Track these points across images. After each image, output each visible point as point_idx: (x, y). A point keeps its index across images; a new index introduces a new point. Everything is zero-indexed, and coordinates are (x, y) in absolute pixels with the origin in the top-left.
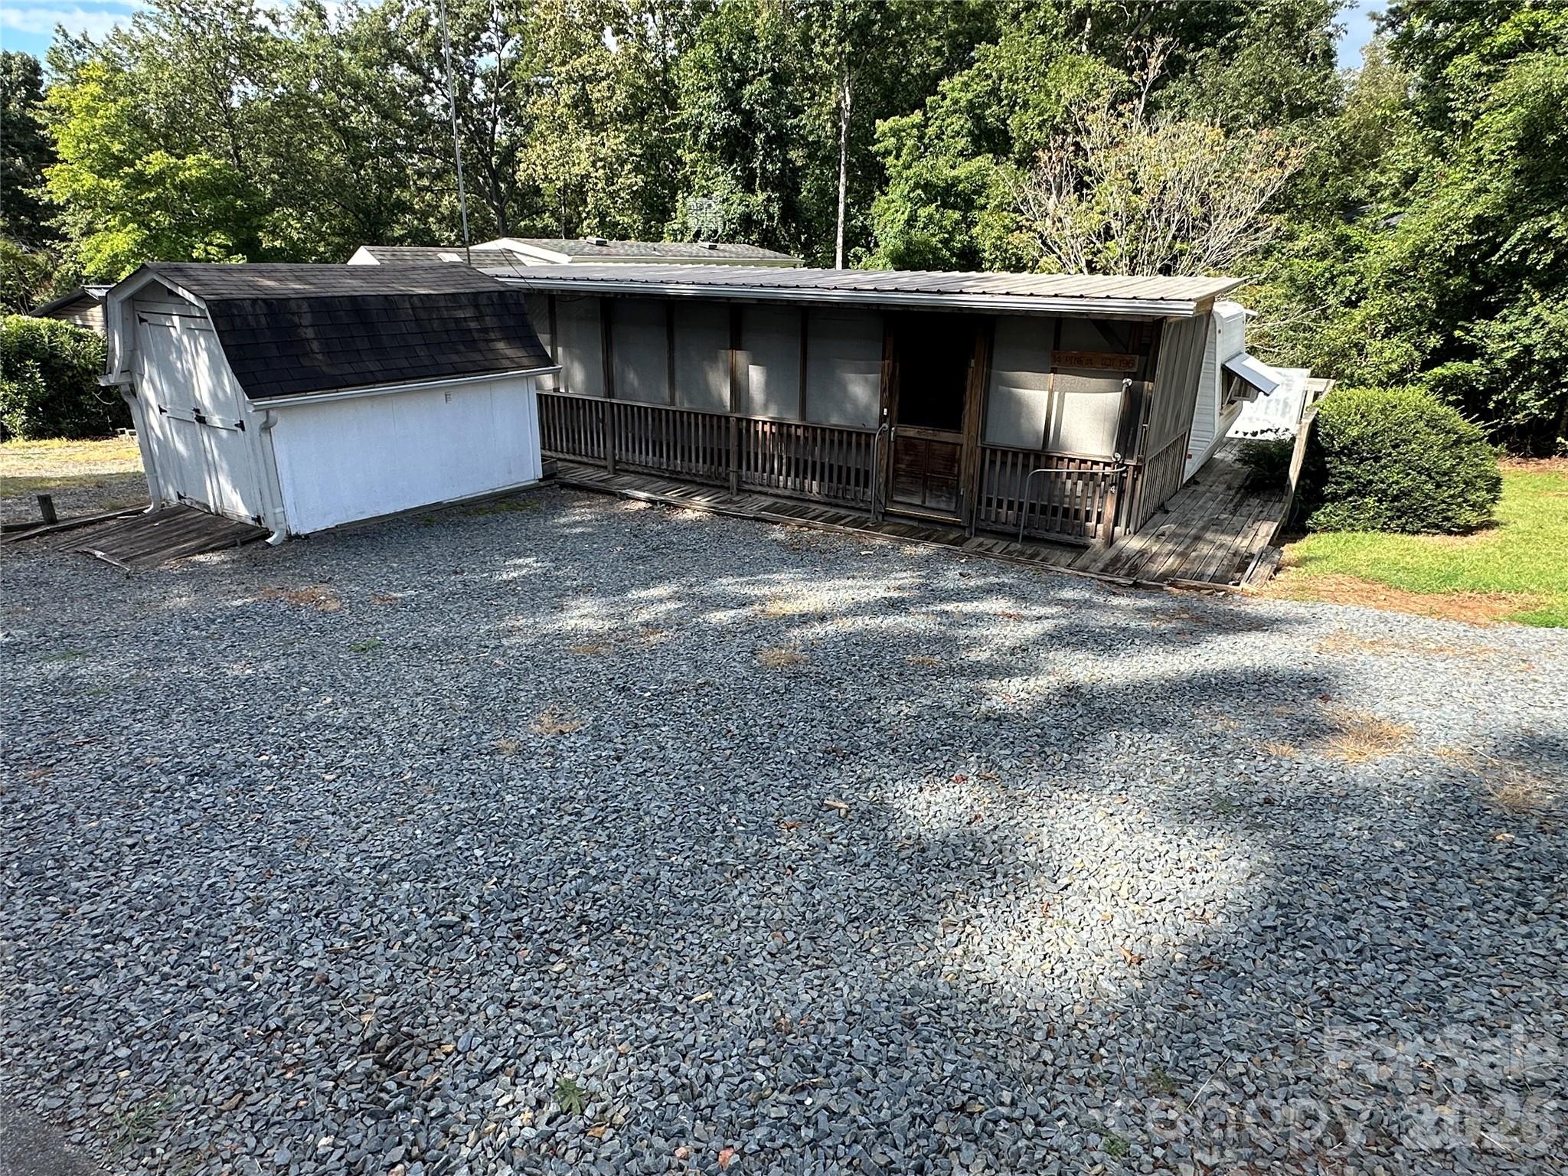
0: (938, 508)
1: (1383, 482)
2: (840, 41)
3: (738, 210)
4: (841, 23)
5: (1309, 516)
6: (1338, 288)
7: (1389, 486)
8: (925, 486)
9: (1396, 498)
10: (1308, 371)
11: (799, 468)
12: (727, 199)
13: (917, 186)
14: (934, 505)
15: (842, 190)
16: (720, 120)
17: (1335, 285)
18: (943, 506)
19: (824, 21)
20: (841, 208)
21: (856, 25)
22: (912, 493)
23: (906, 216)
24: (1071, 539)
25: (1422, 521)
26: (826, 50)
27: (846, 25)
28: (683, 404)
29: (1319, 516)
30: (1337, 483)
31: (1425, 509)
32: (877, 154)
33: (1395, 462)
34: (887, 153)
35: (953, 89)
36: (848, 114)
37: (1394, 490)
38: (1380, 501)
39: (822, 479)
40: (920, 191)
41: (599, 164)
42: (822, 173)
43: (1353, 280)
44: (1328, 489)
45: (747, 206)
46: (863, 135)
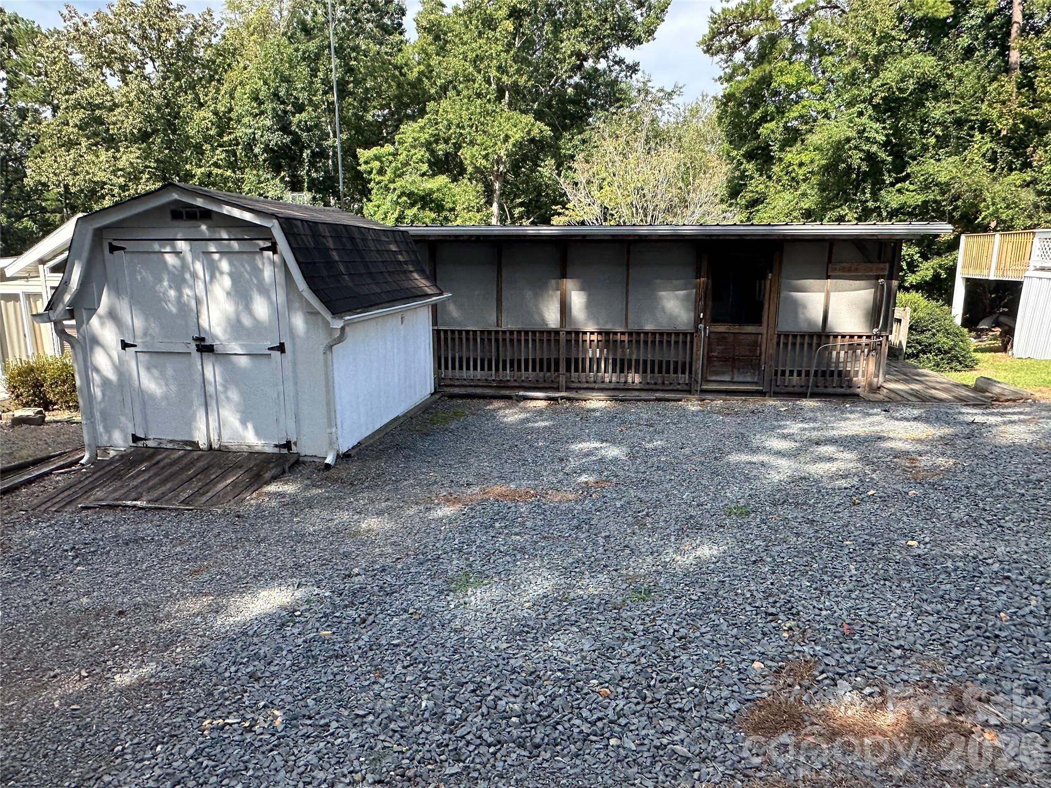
0: (746, 381)
8: (733, 367)
11: (621, 366)
14: (741, 379)
18: (749, 379)
22: (723, 373)
24: (843, 390)
28: (508, 324)
39: (645, 371)
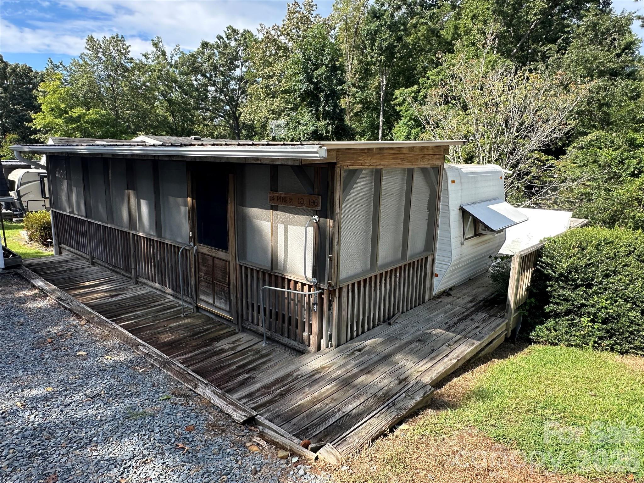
0: (221, 307)
1: (593, 306)
2: (381, 55)
3: (311, 129)
4: (380, 48)
5: (533, 329)
6: (626, 166)
7: (599, 310)
8: (213, 289)
9: (605, 321)
10: (570, 214)
12: (307, 124)
13: (411, 119)
14: (219, 304)
15: (381, 123)
16: (303, 87)
17: (624, 164)
18: (223, 305)
19: (372, 47)
20: (381, 131)
21: (387, 48)
22: (208, 295)
23: (405, 134)
24: (294, 343)
25: (630, 343)
26: (373, 60)
27: (382, 48)
29: (541, 330)
30: (556, 304)
31: (631, 333)
32: (395, 105)
33: (605, 289)
34: (400, 105)
35: (432, 75)
36: (384, 88)
37: (602, 314)
38: (593, 321)
40: (412, 122)
41: (270, 112)
42: (372, 115)
43: (635, 162)
44: (548, 308)
45: (317, 127)
46: (389, 96)
